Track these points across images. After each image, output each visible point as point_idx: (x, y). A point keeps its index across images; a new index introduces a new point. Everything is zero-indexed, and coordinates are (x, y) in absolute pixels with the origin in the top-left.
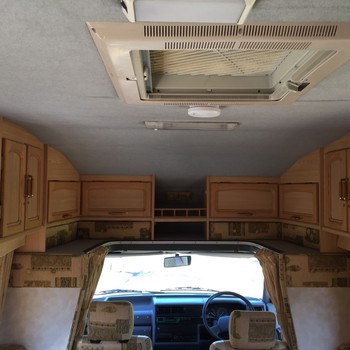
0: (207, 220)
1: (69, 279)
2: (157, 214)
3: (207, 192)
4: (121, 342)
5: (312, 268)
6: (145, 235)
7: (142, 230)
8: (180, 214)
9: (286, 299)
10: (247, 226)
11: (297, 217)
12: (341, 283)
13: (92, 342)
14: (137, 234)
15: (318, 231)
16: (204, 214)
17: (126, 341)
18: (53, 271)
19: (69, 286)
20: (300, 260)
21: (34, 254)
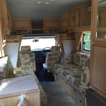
1: (17, 41)
2: (32, 28)
3: (44, 23)
4: (29, 54)
5: (67, 36)
7: (29, 32)
8: (38, 28)
9: (62, 43)
10: (53, 30)
13: (23, 54)
15: (68, 29)
16: (43, 28)
17: (30, 54)
18: (13, 39)
20: (65, 35)
21: (8, 35)
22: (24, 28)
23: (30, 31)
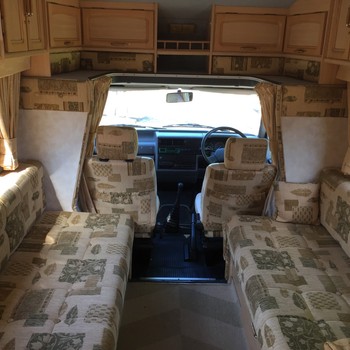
0: (209, 54)
1: (76, 104)
2: (160, 46)
3: (212, 24)
4: (127, 161)
5: (308, 99)
6: (148, 68)
7: (144, 62)
8: (184, 47)
9: (279, 127)
10: (249, 60)
11: (301, 51)
12: (334, 113)
13: (101, 160)
14: (140, 67)
15: (319, 63)
16: (207, 47)
17: (131, 161)
18: (60, 95)
19: (76, 110)
20: (297, 91)
21: (40, 78)
22: (123, 43)
23: (149, 58)
